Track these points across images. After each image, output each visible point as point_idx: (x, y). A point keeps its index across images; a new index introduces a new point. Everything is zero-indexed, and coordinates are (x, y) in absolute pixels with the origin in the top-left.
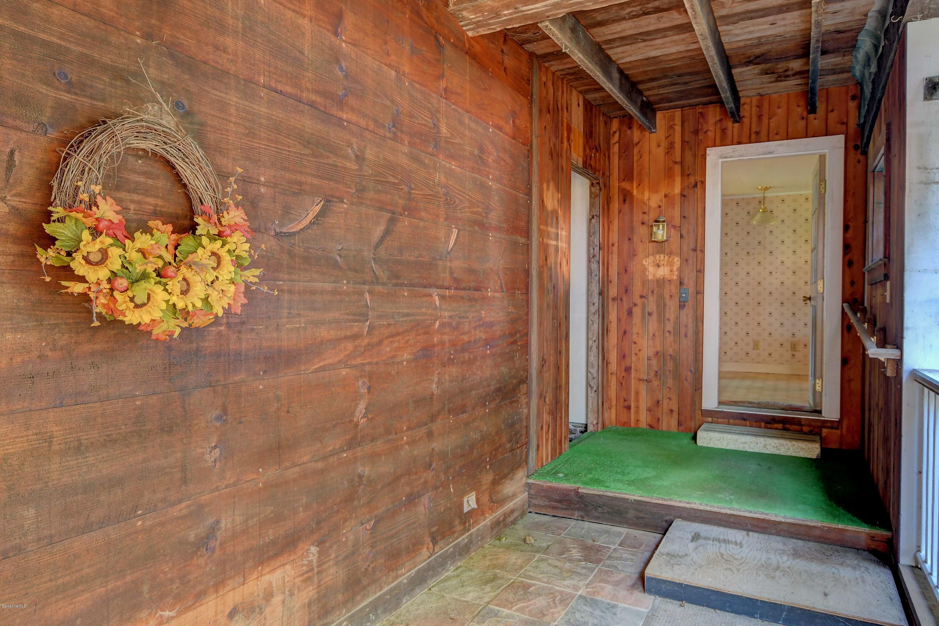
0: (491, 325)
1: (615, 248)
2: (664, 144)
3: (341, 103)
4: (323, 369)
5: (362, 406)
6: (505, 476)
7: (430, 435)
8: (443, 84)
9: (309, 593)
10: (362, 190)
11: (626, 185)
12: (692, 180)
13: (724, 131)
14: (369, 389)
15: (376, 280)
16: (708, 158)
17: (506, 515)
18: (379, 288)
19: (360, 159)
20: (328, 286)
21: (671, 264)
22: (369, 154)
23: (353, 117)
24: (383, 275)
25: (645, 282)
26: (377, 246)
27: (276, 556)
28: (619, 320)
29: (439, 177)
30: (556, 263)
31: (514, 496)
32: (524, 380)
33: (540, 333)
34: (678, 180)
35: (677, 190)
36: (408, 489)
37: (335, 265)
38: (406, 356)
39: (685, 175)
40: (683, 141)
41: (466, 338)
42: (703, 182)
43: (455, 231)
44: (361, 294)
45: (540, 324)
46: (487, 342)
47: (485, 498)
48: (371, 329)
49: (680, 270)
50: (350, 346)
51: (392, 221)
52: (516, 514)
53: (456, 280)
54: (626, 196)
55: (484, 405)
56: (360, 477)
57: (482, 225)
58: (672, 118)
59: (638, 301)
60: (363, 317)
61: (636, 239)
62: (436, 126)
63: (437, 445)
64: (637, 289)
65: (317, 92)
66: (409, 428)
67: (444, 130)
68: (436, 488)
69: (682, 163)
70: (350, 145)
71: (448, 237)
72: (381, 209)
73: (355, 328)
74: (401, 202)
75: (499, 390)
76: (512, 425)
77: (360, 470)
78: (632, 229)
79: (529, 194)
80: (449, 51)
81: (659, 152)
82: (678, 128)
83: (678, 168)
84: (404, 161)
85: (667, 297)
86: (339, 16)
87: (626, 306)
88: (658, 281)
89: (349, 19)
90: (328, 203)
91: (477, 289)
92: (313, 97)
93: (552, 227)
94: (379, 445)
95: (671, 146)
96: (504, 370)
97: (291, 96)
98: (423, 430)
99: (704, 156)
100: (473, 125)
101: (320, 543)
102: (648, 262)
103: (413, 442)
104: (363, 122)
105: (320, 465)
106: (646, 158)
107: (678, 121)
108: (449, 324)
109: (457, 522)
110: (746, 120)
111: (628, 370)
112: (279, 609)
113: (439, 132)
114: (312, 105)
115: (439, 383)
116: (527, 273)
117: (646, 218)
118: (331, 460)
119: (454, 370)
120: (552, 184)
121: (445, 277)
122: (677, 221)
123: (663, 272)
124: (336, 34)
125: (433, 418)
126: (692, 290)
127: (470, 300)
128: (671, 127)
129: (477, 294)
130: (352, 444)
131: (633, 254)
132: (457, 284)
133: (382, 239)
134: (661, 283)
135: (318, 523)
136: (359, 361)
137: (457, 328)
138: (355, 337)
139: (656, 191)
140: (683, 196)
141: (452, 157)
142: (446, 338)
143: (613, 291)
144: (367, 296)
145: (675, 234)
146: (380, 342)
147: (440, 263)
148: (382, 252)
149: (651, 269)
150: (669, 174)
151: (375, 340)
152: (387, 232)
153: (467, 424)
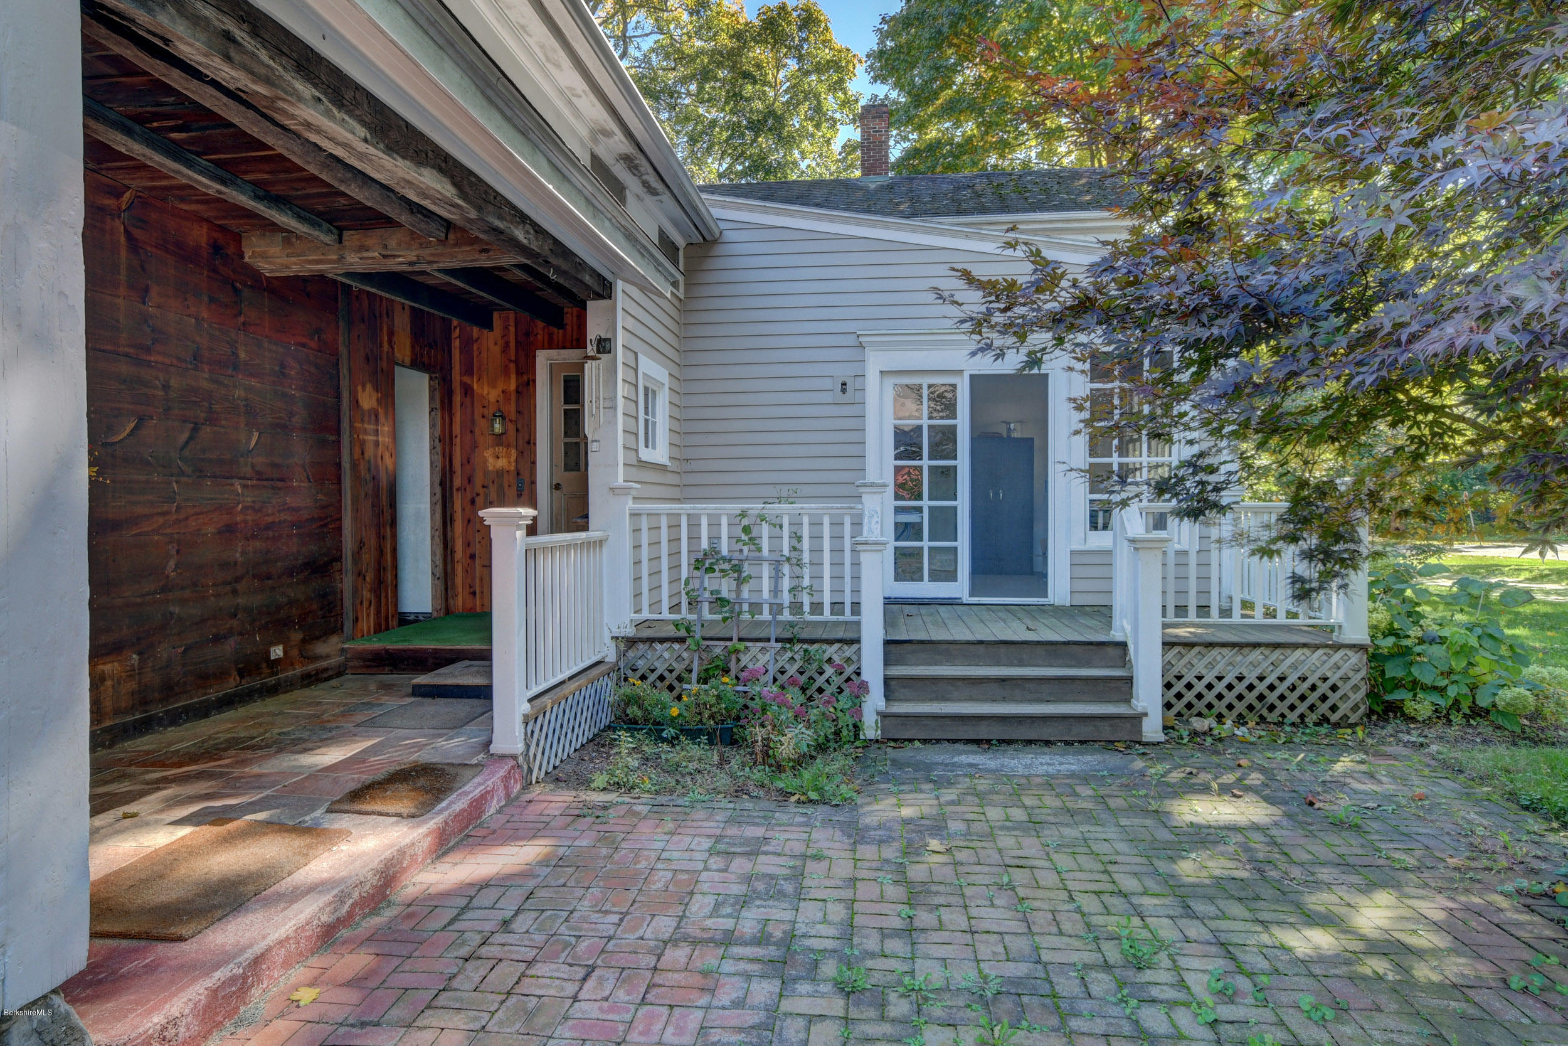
0: (297, 510)
1: (458, 439)
2: (501, 342)
3: (148, 350)
4: (140, 534)
5: (172, 564)
6: (318, 638)
7: (235, 592)
8: (242, 319)
9: (132, 685)
10: (168, 409)
11: (466, 379)
12: (525, 378)
13: (551, 335)
14: (178, 552)
15: (182, 473)
16: (538, 360)
17: (318, 672)
18: (185, 479)
19: (166, 387)
20: (142, 478)
21: (508, 456)
22: (173, 382)
23: (160, 358)
24: (188, 470)
25: (486, 473)
26: (182, 449)
27: (108, 654)
28: (463, 509)
29: (239, 393)
30: (375, 456)
31: (328, 657)
32: (339, 559)
33: (355, 519)
34: (513, 377)
35: (513, 387)
36: (214, 630)
37: (149, 463)
38: (210, 529)
39: (519, 373)
40: (517, 342)
41: (270, 519)
42: (534, 381)
43: (256, 435)
44: (170, 483)
45: (356, 510)
46: (293, 524)
47: (295, 652)
48: (178, 509)
49: (517, 461)
50: (161, 520)
51: (195, 430)
52: (330, 673)
53: (258, 473)
54: (467, 390)
55: (291, 575)
56: (172, 614)
57: (284, 427)
58: (507, 319)
59: (481, 491)
60: (172, 500)
61: (477, 431)
62: (235, 354)
63: (241, 601)
64: (479, 480)
65: (129, 346)
66: (214, 585)
67: (242, 355)
68: (241, 634)
69: (516, 362)
70: (157, 378)
71: (249, 439)
72: (184, 421)
73: (166, 507)
74: (203, 415)
75: (306, 565)
76: (324, 596)
77: (171, 609)
78: (473, 422)
79: (338, 397)
80: (246, 293)
81: (497, 350)
82: (512, 329)
83: (512, 366)
84: (205, 384)
85: (506, 485)
86: (147, 290)
87: (469, 496)
88: (497, 472)
89: (154, 291)
90: (141, 420)
91: (281, 480)
92: (127, 350)
93: (369, 422)
94: (187, 593)
95: (507, 344)
96: (313, 548)
97: (109, 352)
98: (228, 588)
99: (534, 357)
100: (274, 347)
101: (140, 654)
102: (488, 454)
103: (218, 596)
104: (167, 361)
105: (139, 600)
106: (484, 355)
107: (512, 323)
108: (253, 508)
109: (264, 665)
110: (569, 327)
111: (473, 557)
112: (110, 690)
113: (237, 356)
114: (126, 355)
115: (243, 553)
116: (339, 466)
117: (486, 412)
118: (148, 598)
119: (258, 544)
120: (369, 386)
121: (247, 471)
122: (513, 416)
123: (502, 463)
124: (144, 303)
125: (238, 580)
126: (527, 480)
127: (273, 488)
128: (506, 328)
129: (279, 484)
130: (164, 589)
131: (474, 446)
132: (260, 476)
133: (187, 443)
134: (500, 473)
135: (138, 639)
136: (169, 531)
137: (259, 510)
138: (164, 514)
139: (494, 387)
140: (517, 392)
141: (251, 375)
142: (249, 518)
143: (457, 482)
144: (175, 486)
145: (511, 428)
146: (187, 518)
147: (242, 460)
148: (187, 453)
149: (491, 460)
150: (506, 372)
151: (182, 516)
152: (191, 438)
153: (273, 589)
